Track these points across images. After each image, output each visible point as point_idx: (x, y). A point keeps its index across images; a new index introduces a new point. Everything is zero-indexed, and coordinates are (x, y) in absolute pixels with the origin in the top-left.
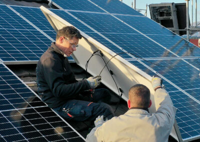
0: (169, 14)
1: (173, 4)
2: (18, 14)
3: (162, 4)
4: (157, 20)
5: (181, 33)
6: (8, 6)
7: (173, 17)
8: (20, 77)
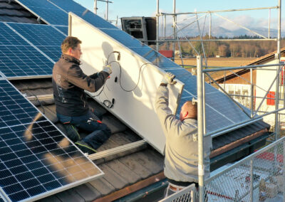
0: (139, 26)
1: (143, 17)
2: (14, 31)
3: (133, 17)
4: (128, 32)
5: (150, 44)
6: (5, 23)
7: (143, 29)
8: (20, 90)
